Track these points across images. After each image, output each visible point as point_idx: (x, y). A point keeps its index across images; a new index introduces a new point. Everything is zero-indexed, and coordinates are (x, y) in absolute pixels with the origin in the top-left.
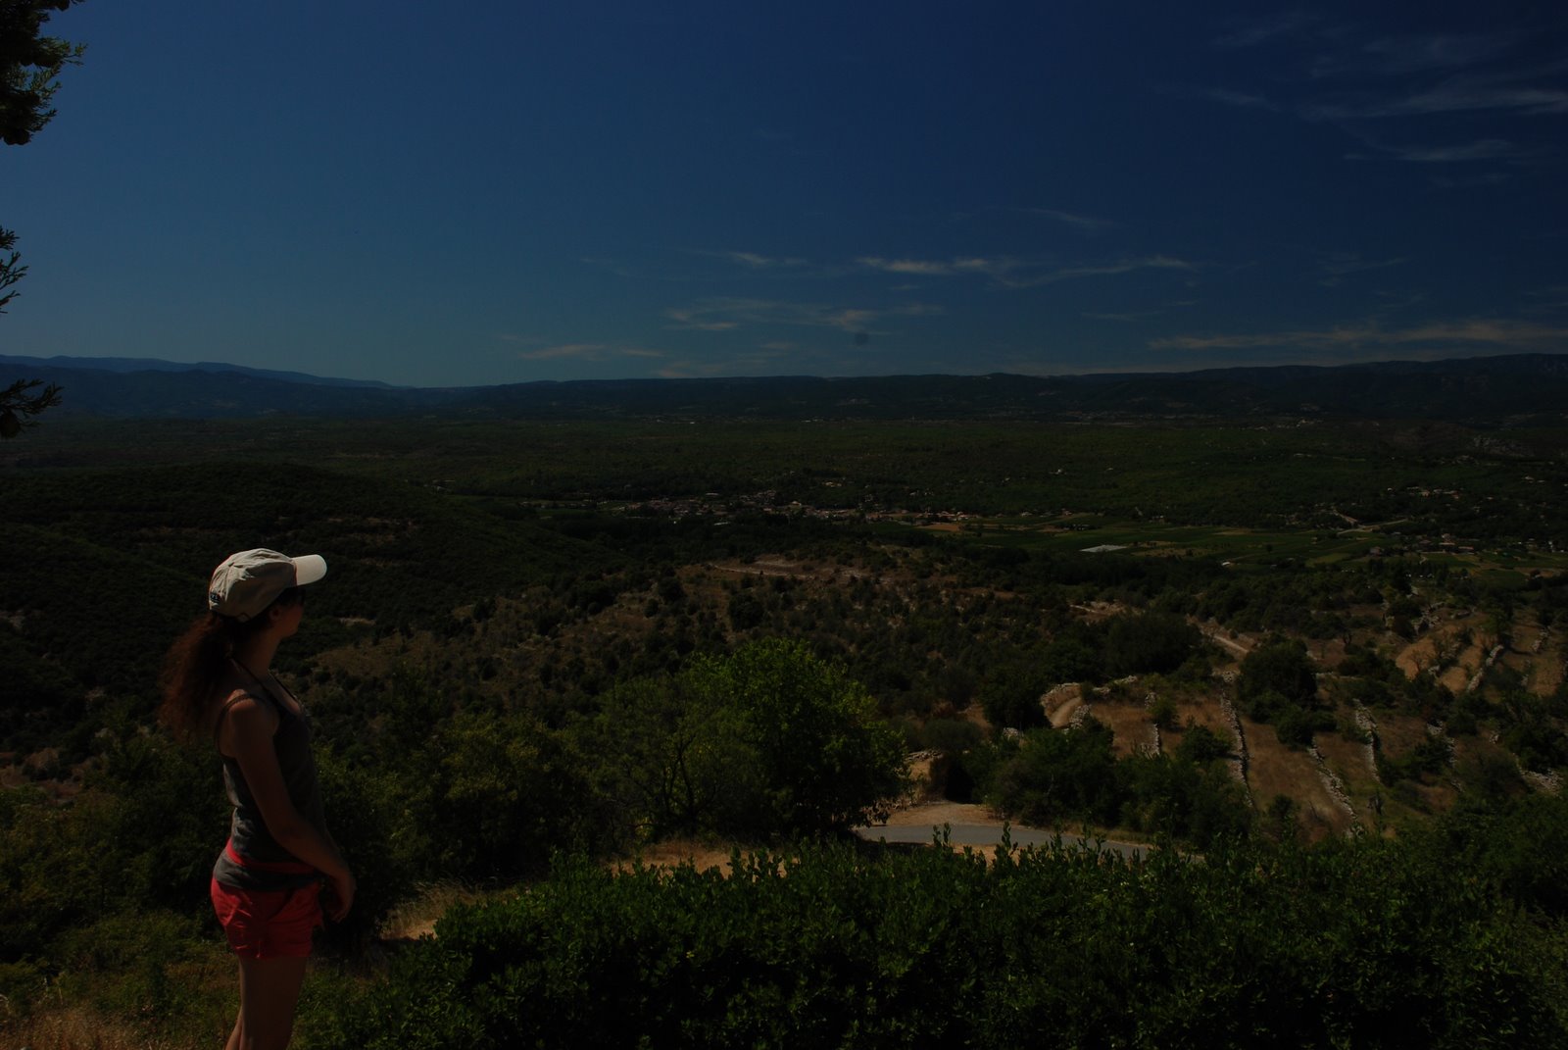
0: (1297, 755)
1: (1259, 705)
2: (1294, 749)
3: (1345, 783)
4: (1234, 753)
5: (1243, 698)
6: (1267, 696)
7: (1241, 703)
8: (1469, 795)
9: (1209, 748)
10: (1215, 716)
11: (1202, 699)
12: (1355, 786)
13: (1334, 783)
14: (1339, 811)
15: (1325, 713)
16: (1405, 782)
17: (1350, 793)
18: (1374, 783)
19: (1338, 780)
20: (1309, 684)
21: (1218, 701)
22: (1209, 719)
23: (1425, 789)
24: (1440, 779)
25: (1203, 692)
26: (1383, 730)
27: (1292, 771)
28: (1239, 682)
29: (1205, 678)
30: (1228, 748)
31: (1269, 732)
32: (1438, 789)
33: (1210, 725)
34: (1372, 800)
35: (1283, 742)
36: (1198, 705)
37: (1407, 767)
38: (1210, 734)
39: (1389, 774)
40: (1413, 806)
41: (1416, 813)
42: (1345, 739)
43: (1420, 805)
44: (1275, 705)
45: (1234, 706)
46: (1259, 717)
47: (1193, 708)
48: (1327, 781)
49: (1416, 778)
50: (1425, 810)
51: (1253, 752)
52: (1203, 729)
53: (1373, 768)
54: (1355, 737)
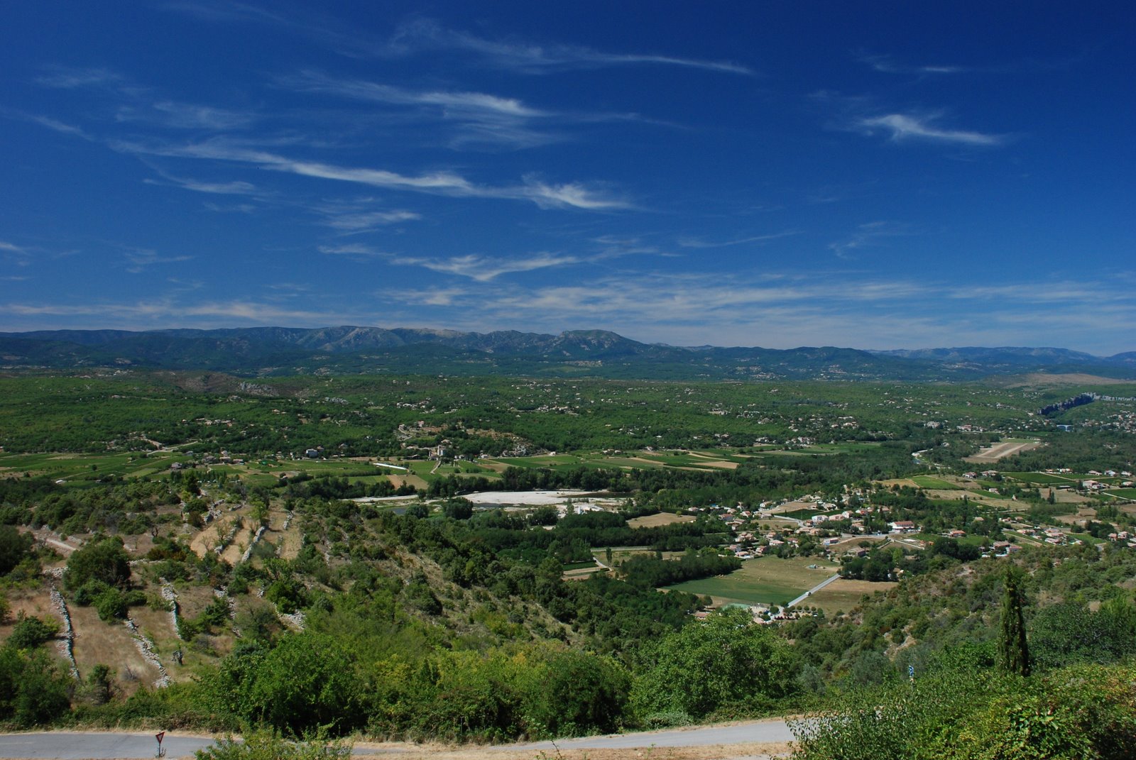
0: (115, 628)
1: (84, 592)
2: (113, 623)
3: (154, 644)
4: (62, 635)
5: (70, 588)
6: (91, 584)
7: (68, 592)
8: (244, 638)
9: (38, 636)
10: (45, 607)
11: (34, 594)
12: (162, 645)
13: (145, 646)
14: (150, 667)
15: (137, 592)
16: (200, 636)
17: (158, 651)
18: (177, 640)
19: (149, 643)
20: (124, 570)
21: (49, 593)
22: (40, 610)
23: (213, 638)
24: (224, 629)
25: (36, 588)
26: (183, 599)
27: (112, 641)
28: (67, 576)
29: (36, 576)
30: (56, 632)
31: (92, 613)
32: (223, 637)
33: (40, 616)
34: (175, 654)
35: (104, 619)
36: (30, 599)
37: (200, 625)
38: (39, 623)
39: (188, 633)
40: (206, 653)
41: (209, 658)
42: (154, 610)
43: (210, 651)
44: (97, 591)
45: (63, 596)
46: (84, 602)
47: (25, 602)
48: (140, 645)
49: (208, 632)
50: (215, 655)
51: (78, 631)
52: (34, 619)
53: (176, 629)
54: (162, 607)
